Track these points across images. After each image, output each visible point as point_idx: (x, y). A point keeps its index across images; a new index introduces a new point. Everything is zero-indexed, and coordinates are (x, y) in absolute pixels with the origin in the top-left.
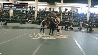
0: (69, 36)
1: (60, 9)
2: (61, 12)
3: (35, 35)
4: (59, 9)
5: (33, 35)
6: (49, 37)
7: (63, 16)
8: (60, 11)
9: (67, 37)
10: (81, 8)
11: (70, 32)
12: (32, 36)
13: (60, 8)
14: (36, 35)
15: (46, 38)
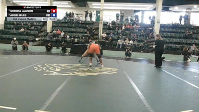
0: (117, 69)
1: (99, 15)
2: (100, 21)
3: (48, 69)
4: (97, 15)
5: (44, 69)
6: (76, 73)
7: (103, 29)
8: (98, 18)
9: (113, 73)
10: (141, 12)
11: (118, 62)
12: (42, 69)
13: (98, 12)
14: (50, 68)
15: (71, 74)
